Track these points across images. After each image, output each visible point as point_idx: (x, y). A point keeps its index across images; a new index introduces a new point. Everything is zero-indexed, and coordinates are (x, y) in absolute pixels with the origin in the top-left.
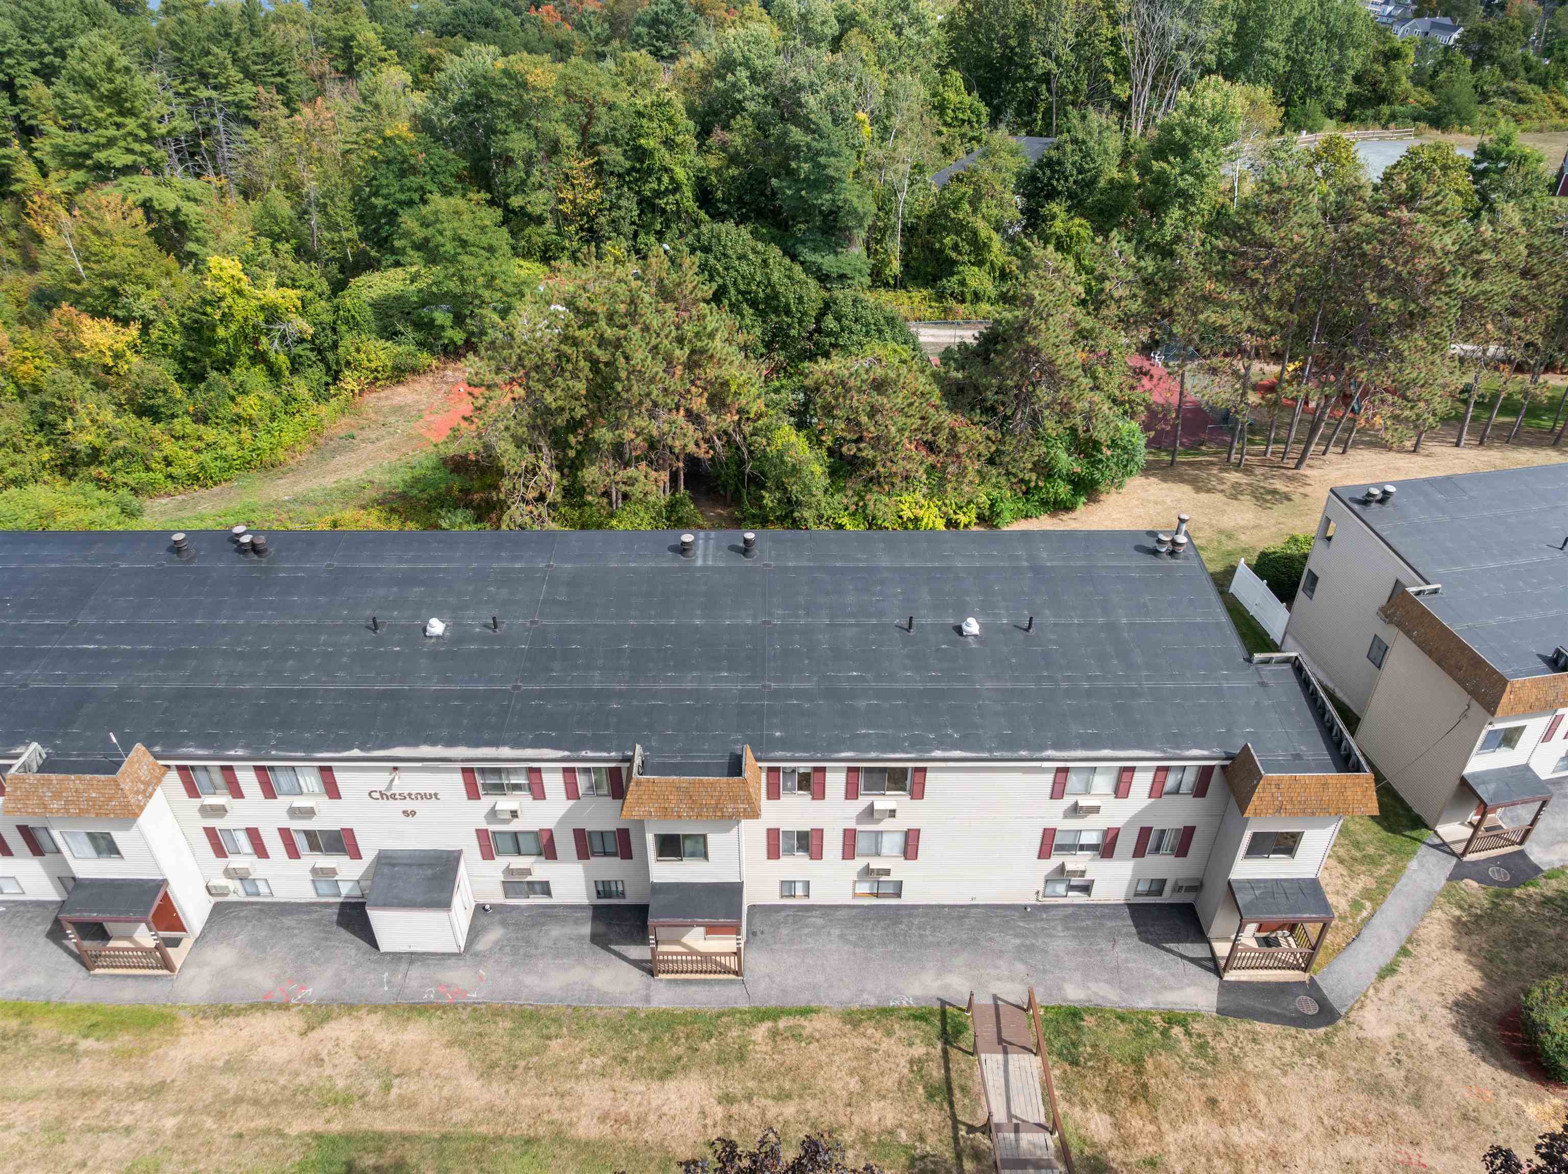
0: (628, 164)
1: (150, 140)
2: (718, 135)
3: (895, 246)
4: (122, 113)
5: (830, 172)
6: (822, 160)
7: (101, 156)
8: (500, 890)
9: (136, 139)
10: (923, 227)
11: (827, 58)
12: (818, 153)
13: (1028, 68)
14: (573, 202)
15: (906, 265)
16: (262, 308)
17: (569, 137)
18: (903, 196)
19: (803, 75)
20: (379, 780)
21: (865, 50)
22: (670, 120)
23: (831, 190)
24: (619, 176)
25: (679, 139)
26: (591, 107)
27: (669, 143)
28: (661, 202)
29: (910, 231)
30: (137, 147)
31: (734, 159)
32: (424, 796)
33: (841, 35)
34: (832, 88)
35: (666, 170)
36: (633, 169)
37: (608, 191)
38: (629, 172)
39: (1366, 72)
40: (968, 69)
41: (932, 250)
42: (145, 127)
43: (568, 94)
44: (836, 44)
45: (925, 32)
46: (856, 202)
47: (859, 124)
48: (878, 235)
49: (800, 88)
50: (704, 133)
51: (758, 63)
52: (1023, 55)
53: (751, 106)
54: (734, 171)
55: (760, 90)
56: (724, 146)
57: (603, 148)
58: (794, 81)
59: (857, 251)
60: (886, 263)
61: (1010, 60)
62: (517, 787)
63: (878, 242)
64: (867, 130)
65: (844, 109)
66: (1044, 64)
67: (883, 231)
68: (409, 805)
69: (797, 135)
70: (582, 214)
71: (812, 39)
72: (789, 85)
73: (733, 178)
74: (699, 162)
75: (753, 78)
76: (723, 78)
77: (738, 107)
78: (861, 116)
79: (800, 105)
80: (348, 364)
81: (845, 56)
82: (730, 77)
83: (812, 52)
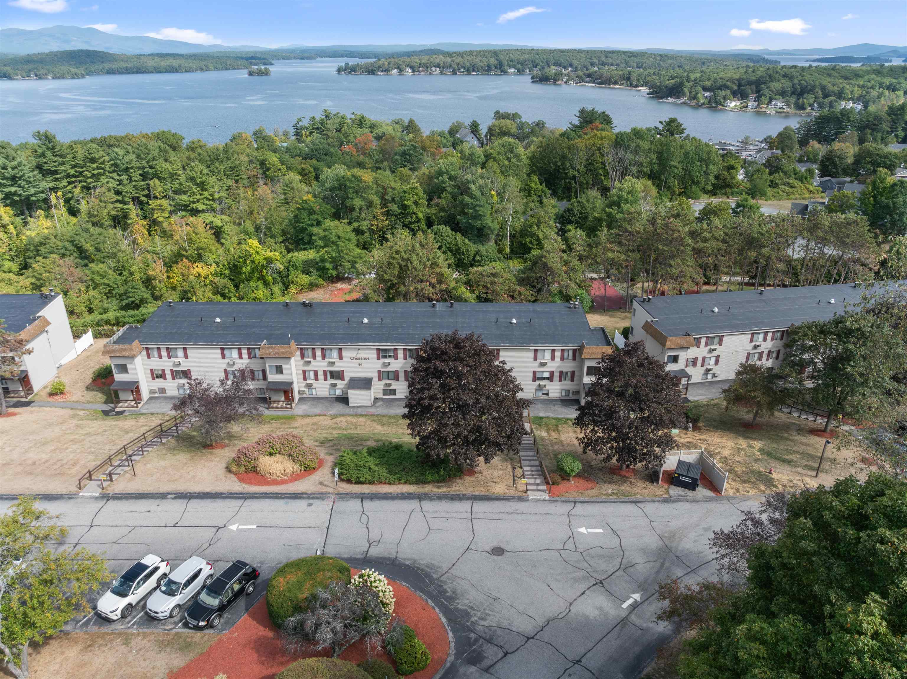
0: (399, 211)
1: (213, 200)
2: (435, 200)
3: (507, 242)
4: (202, 190)
5: (480, 213)
6: (477, 208)
7: (194, 206)
8: (381, 392)
9: (208, 199)
10: (518, 235)
11: (479, 171)
12: (476, 206)
13: (566, 174)
14: (377, 226)
15: (512, 250)
16: (265, 259)
17: (377, 200)
18: (510, 223)
19: (469, 177)
20: (353, 353)
21: (495, 168)
22: (417, 195)
23: (480, 220)
24: (396, 216)
25: (420, 202)
26: (386, 189)
27: (416, 203)
28: (412, 226)
29: (512, 236)
30: (207, 202)
31: (442, 210)
32: (365, 359)
33: (486, 161)
34: (481, 182)
35: (414, 213)
36: (402, 213)
37: (391, 222)
38: (399, 214)
39: (720, 175)
40: (540, 174)
41: (522, 244)
42: (211, 195)
43: (377, 183)
44: (483, 166)
45: (521, 161)
46: (491, 225)
47: (492, 196)
48: (499, 238)
49: (469, 182)
50: (430, 200)
51: (452, 173)
52: (564, 169)
53: (449, 189)
54: (442, 214)
55: (453, 183)
56: (438, 205)
57: (389, 205)
58: (467, 179)
59: (492, 243)
60: (504, 249)
61: (559, 171)
62: (390, 356)
63: (500, 240)
64: (495, 198)
65: (486, 190)
66: (572, 172)
67: (502, 236)
68: (360, 362)
69: (467, 199)
70: (380, 230)
71: (474, 163)
72: (464, 181)
73: (442, 217)
74: (428, 211)
75: (450, 178)
76: (438, 178)
77: (444, 190)
78: (493, 192)
79: (469, 189)
80: (293, 282)
81: (487, 170)
82: (441, 178)
83: (474, 169)
